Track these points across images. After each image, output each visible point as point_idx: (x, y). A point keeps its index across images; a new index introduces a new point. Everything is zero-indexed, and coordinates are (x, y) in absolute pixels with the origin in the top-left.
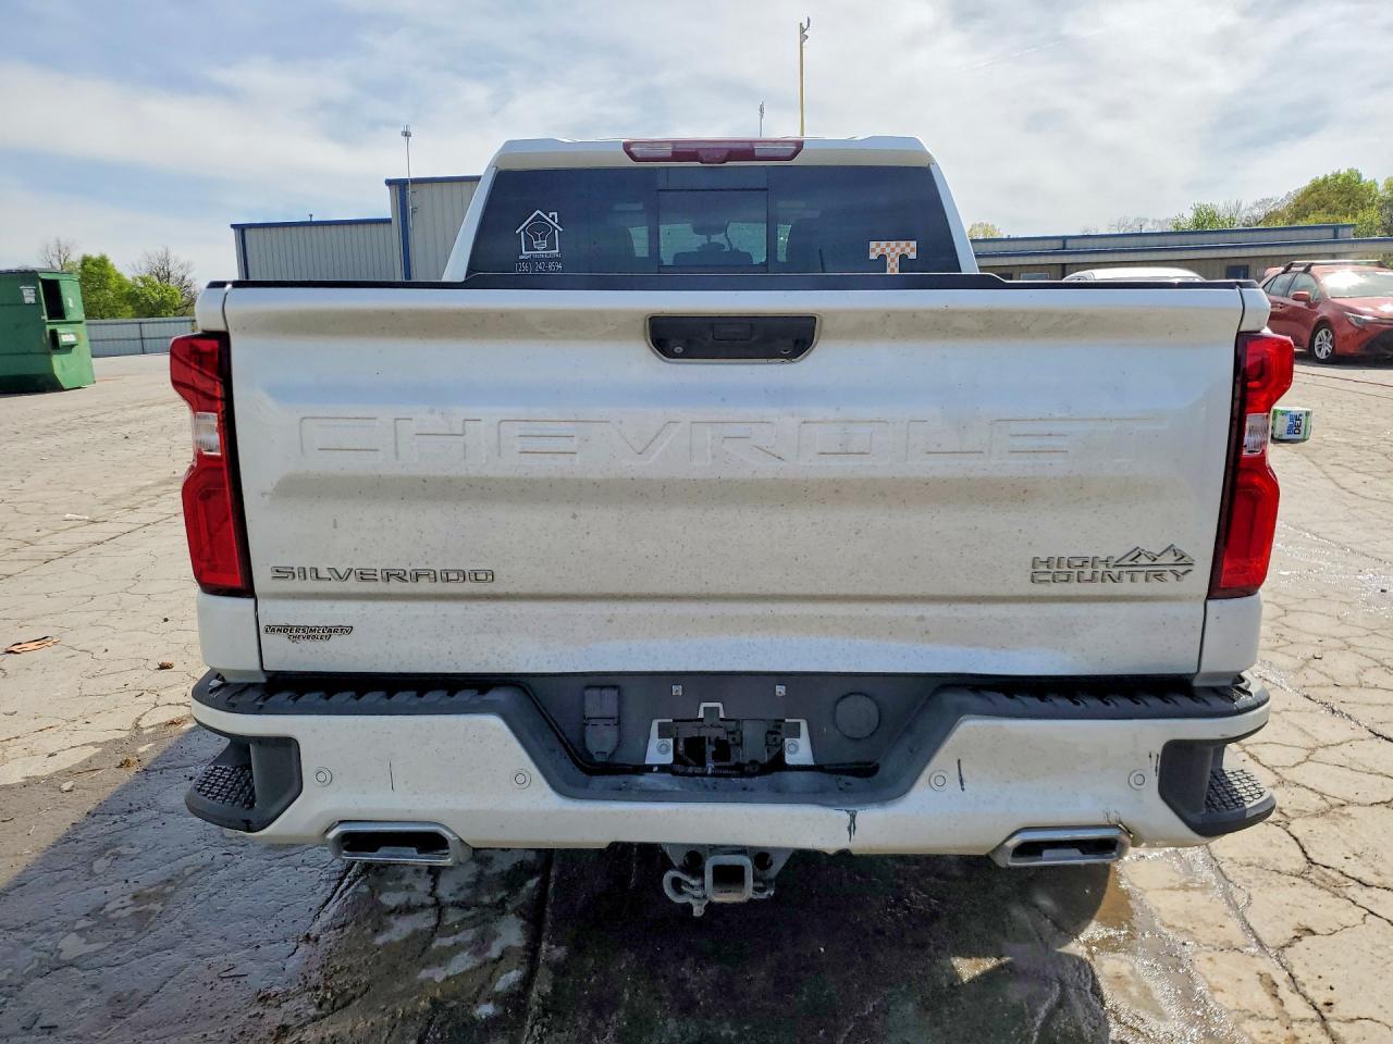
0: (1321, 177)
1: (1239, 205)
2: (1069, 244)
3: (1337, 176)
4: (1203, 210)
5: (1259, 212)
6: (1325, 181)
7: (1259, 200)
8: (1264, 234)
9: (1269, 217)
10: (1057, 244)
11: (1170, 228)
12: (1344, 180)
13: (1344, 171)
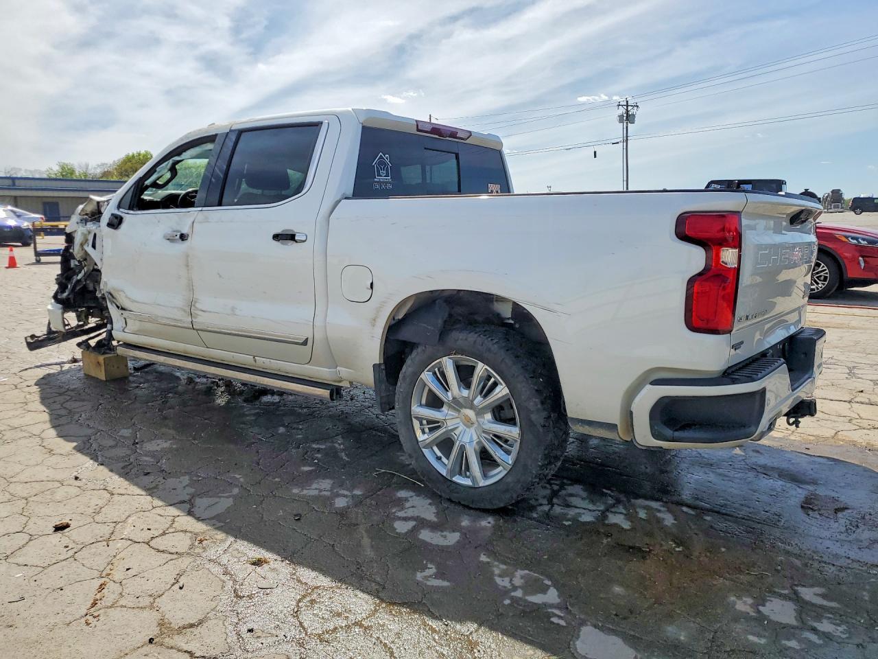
0: (131, 154)
1: (87, 166)
2: (17, 182)
3: (139, 154)
4: (65, 166)
5: (99, 171)
6: (133, 156)
7: (99, 163)
8: (106, 184)
9: (105, 174)
10: (9, 182)
11: (45, 176)
12: (144, 157)
13: (143, 152)
